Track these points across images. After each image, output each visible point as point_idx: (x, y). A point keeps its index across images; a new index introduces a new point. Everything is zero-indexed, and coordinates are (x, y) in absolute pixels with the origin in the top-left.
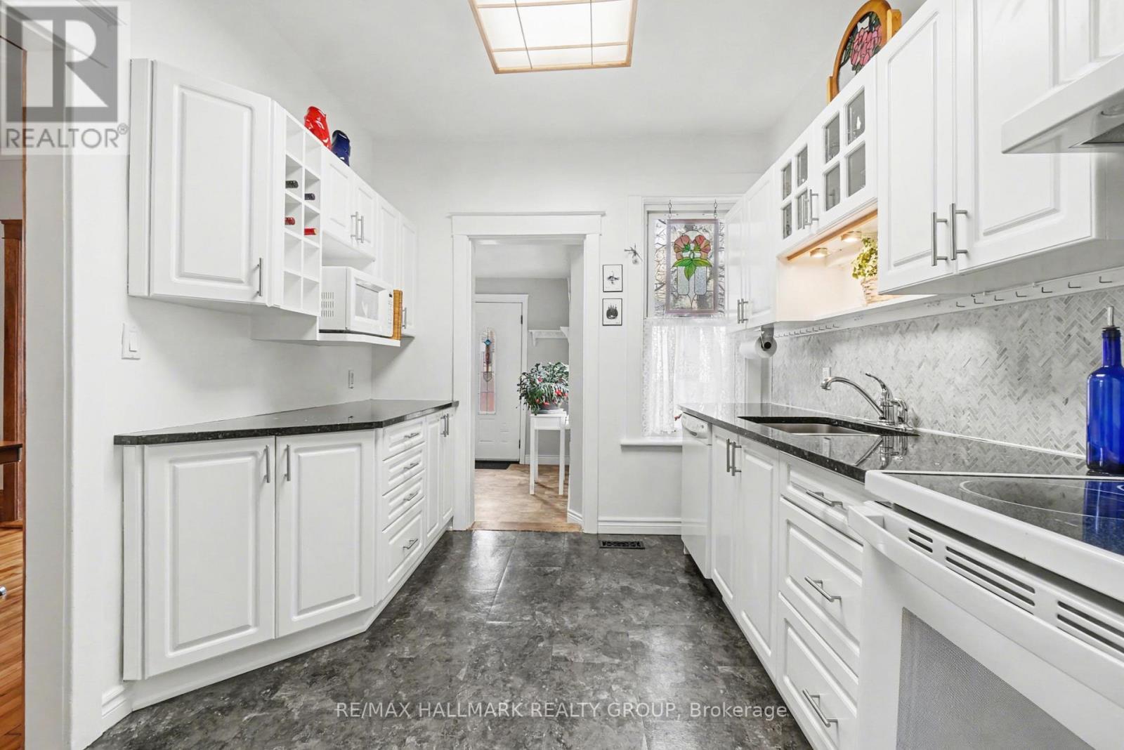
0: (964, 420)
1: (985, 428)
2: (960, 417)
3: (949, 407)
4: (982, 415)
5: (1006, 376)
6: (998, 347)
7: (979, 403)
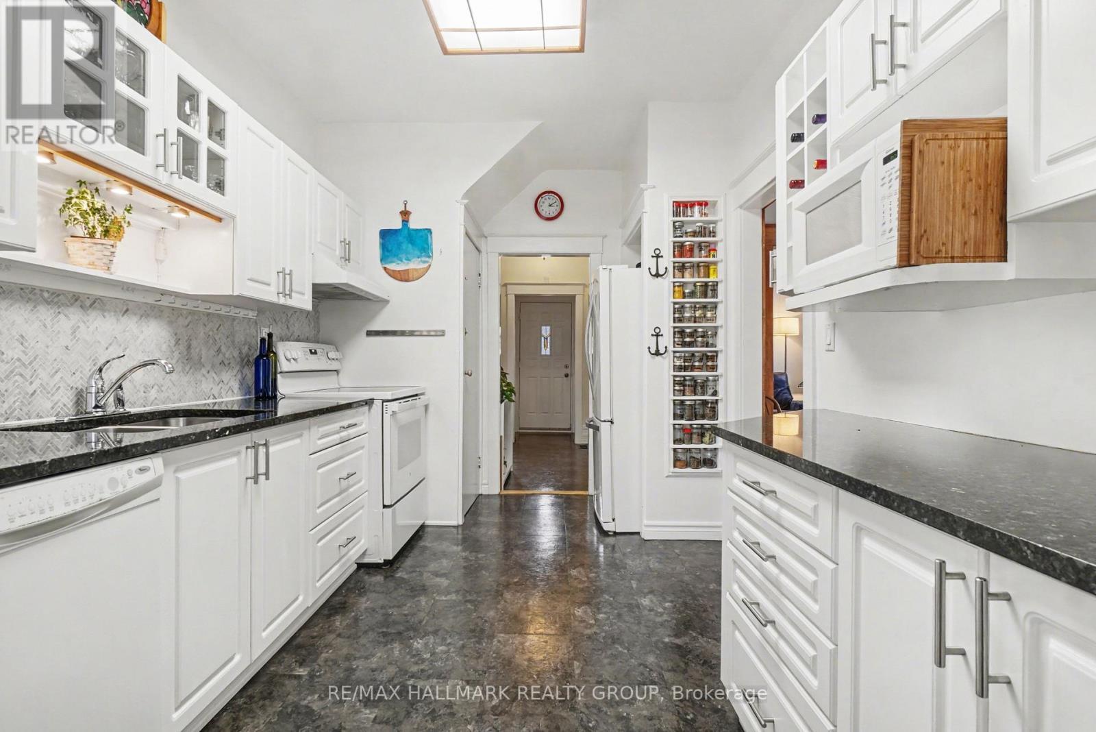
0: (153, 393)
1: (168, 397)
2: (150, 392)
3: (140, 385)
4: (166, 388)
5: (179, 359)
6: (175, 337)
7: (164, 379)
